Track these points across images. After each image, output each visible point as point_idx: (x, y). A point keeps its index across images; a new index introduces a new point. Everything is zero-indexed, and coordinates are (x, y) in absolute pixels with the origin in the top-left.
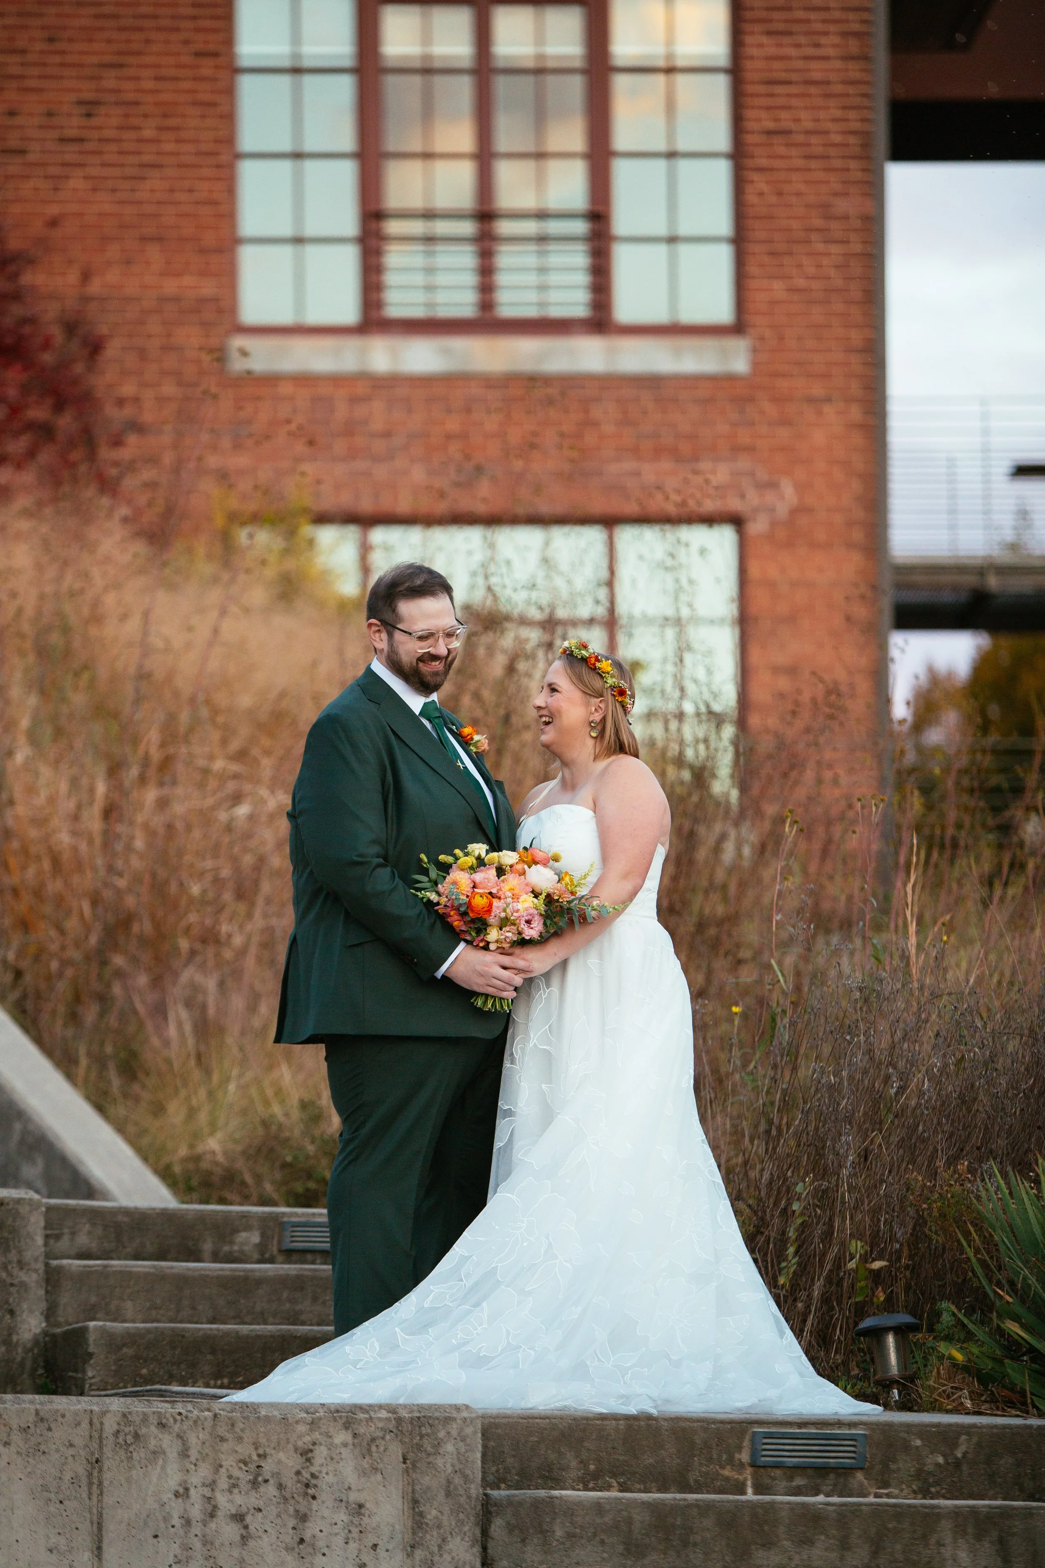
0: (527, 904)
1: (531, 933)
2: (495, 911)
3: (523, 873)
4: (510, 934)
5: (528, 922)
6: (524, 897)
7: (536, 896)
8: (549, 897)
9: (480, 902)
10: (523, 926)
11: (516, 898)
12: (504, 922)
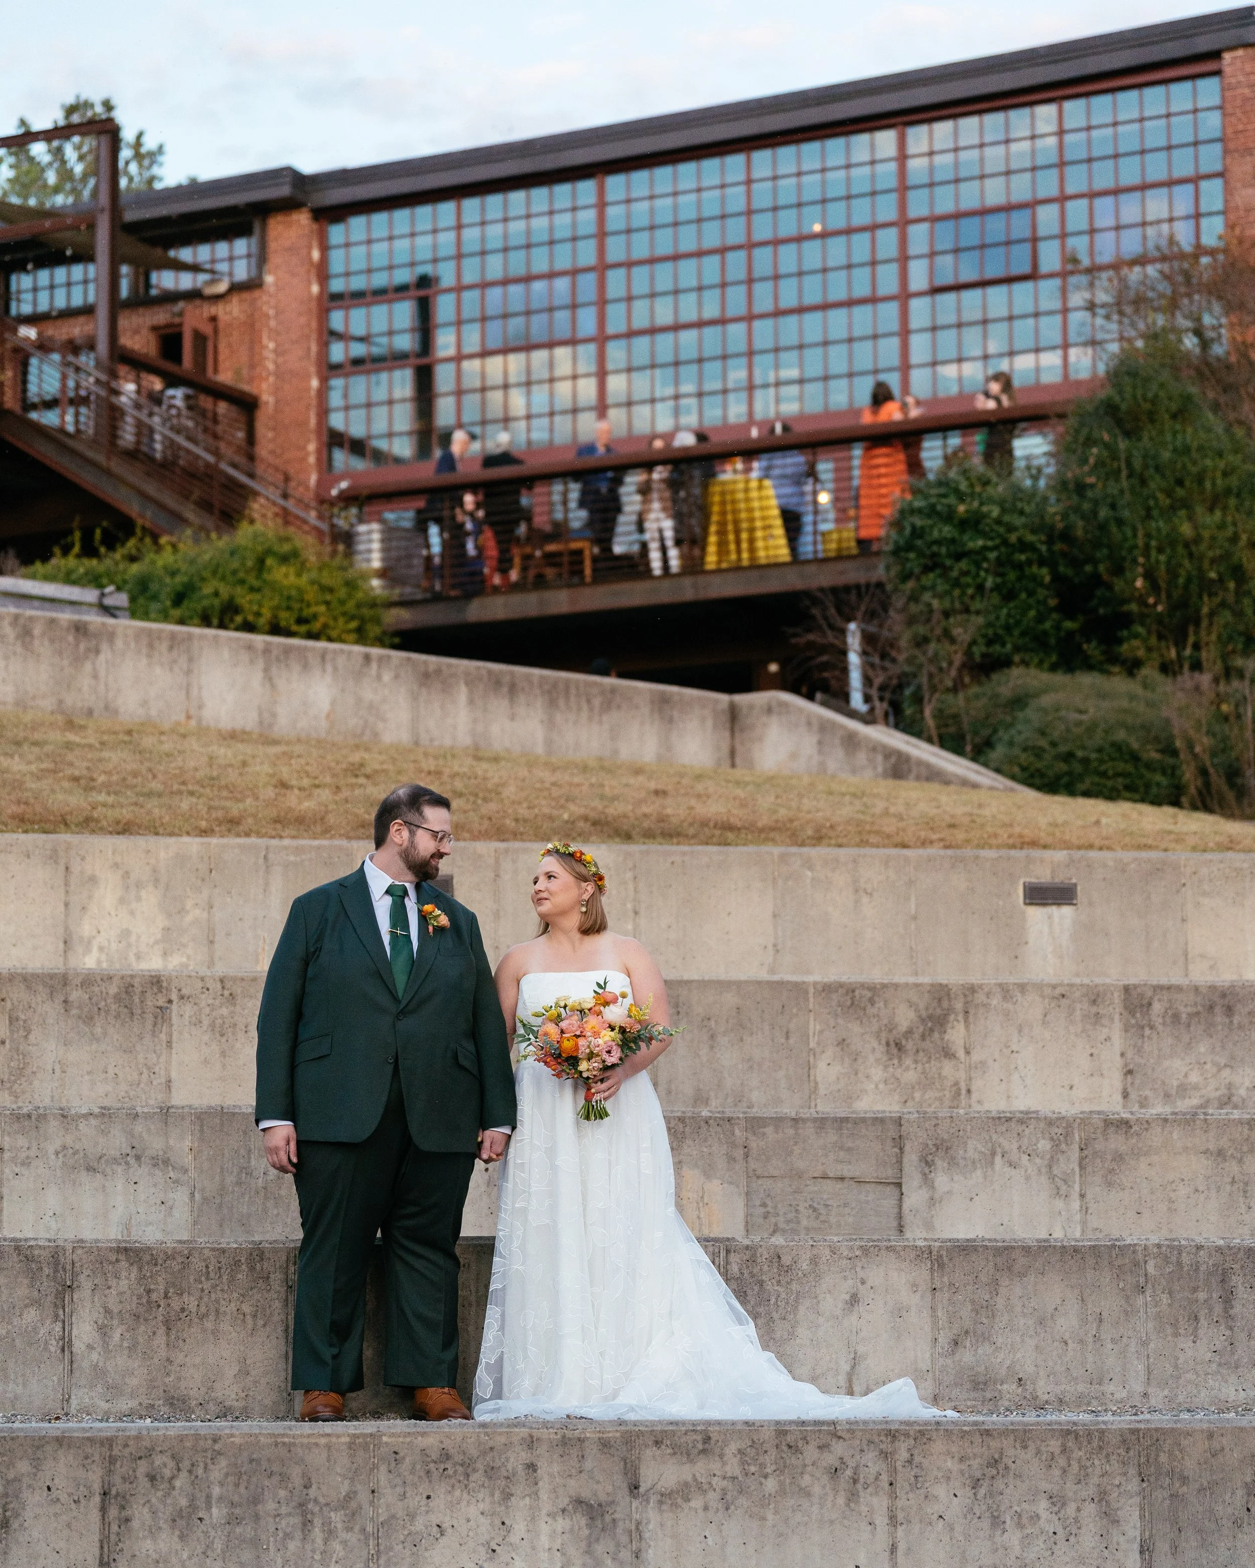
0: (607, 1037)
1: (612, 1060)
2: (582, 1049)
3: (599, 1013)
4: (596, 1064)
5: (609, 1052)
6: (604, 1032)
7: (613, 1029)
8: (623, 1030)
9: (567, 1044)
10: (605, 1056)
11: (596, 1034)
12: (591, 1056)
